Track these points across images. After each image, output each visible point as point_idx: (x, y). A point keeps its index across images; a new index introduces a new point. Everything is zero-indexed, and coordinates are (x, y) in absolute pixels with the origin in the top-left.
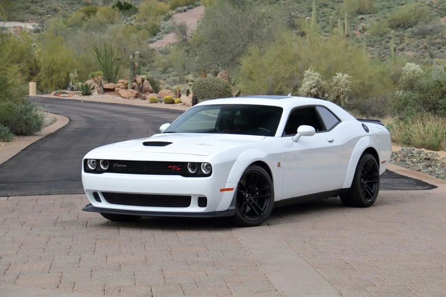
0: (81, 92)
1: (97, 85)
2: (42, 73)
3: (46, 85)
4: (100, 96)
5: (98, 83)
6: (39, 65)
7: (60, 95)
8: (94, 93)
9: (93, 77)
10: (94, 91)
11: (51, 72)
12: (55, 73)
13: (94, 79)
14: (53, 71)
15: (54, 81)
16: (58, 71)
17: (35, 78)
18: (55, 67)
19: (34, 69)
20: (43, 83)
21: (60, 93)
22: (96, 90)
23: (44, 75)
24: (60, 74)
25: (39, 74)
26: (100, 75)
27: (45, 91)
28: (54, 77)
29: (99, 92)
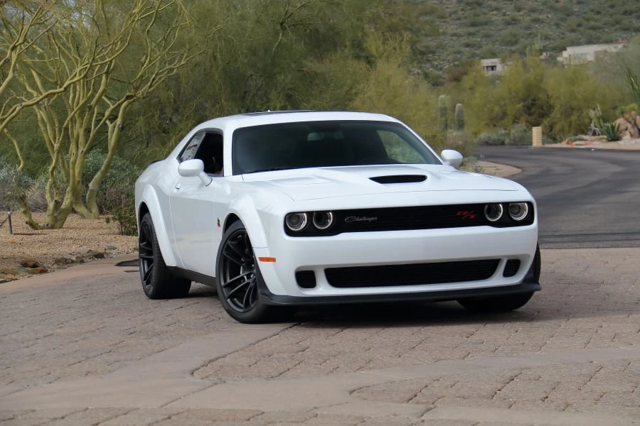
0: (605, 137)
1: (629, 126)
2: (556, 114)
3: (562, 131)
4: (633, 141)
5: (630, 122)
6: (552, 102)
7: (574, 143)
8: (624, 138)
9: (623, 113)
10: (625, 134)
11: (569, 111)
12: (575, 112)
13: (623, 117)
14: (573, 109)
15: (573, 124)
16: (580, 109)
17: (546, 122)
18: (575, 104)
19: (545, 108)
20: (557, 128)
21: (576, 140)
22: (627, 132)
23: (559, 116)
24: (582, 113)
25: (552, 115)
26: (634, 110)
27: (559, 139)
28: (574, 118)
29: (632, 136)
